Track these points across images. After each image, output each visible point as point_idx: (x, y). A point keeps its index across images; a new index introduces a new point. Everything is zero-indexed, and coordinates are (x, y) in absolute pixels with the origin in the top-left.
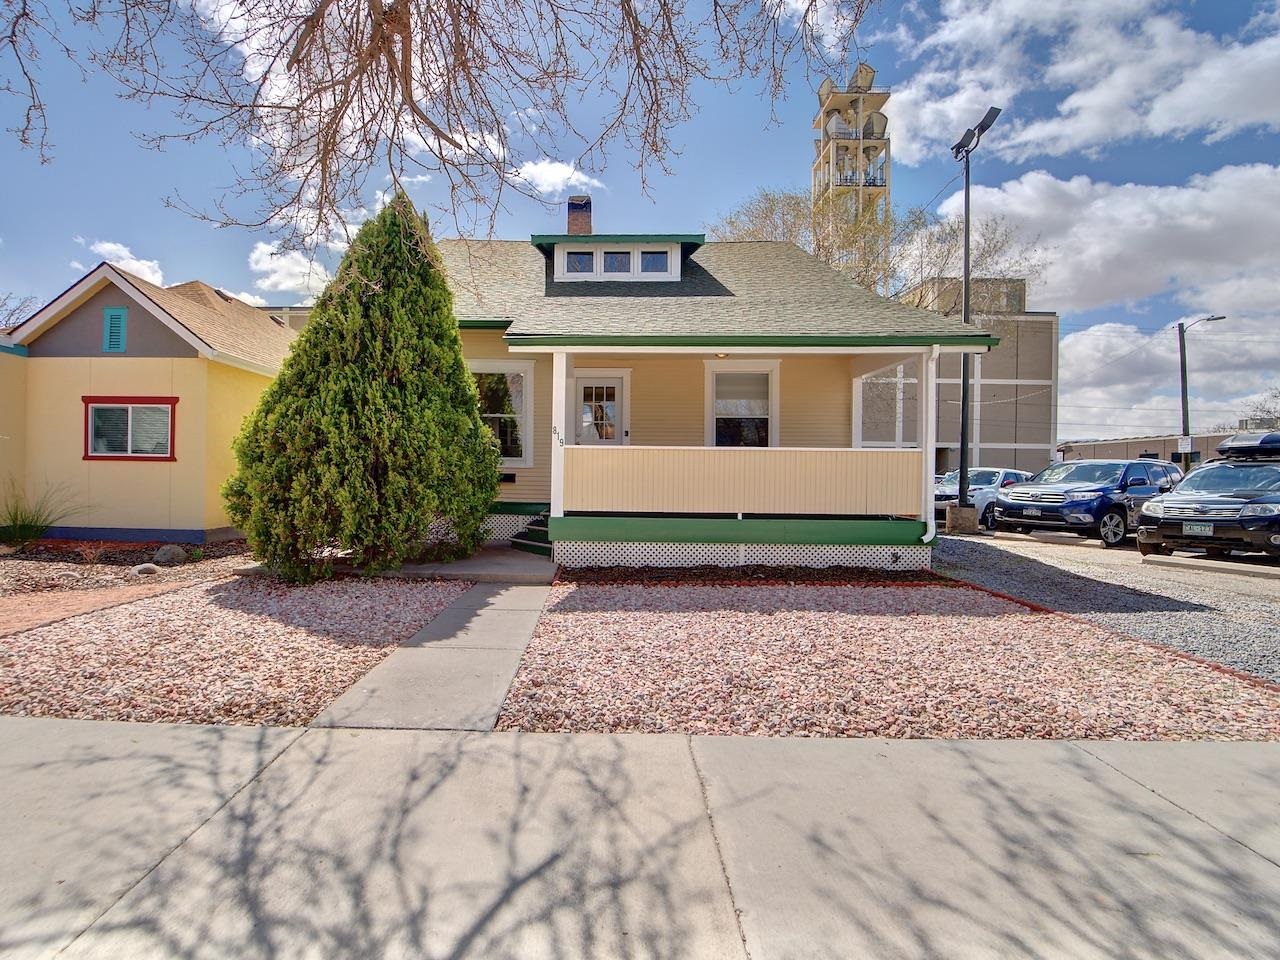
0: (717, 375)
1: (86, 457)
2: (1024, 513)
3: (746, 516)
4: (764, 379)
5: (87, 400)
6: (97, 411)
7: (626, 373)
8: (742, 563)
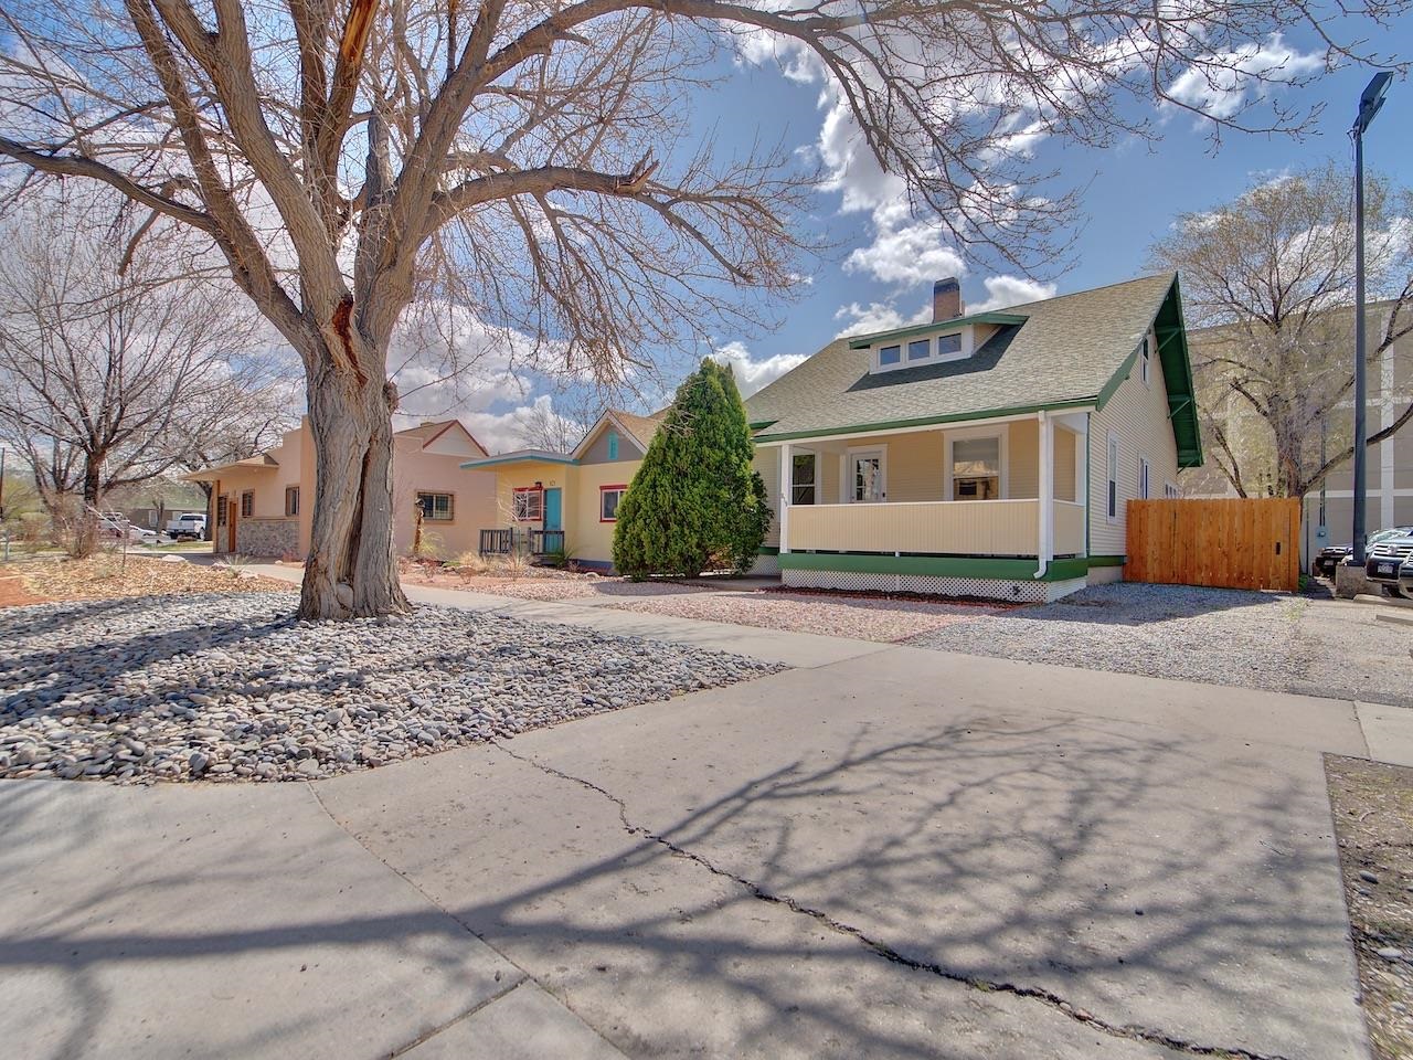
0: (954, 443)
1: (601, 521)
2: (1379, 570)
3: (902, 554)
4: (995, 442)
5: (602, 488)
6: (606, 493)
7: (883, 448)
8: (898, 590)
